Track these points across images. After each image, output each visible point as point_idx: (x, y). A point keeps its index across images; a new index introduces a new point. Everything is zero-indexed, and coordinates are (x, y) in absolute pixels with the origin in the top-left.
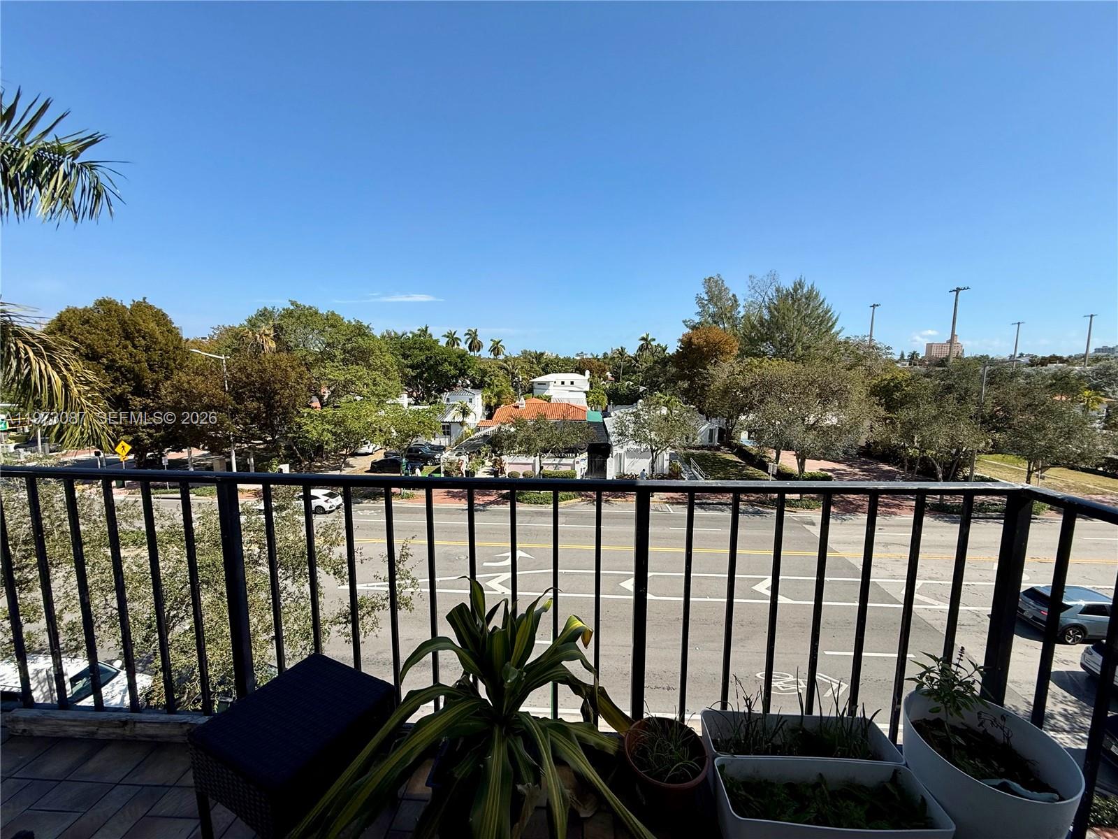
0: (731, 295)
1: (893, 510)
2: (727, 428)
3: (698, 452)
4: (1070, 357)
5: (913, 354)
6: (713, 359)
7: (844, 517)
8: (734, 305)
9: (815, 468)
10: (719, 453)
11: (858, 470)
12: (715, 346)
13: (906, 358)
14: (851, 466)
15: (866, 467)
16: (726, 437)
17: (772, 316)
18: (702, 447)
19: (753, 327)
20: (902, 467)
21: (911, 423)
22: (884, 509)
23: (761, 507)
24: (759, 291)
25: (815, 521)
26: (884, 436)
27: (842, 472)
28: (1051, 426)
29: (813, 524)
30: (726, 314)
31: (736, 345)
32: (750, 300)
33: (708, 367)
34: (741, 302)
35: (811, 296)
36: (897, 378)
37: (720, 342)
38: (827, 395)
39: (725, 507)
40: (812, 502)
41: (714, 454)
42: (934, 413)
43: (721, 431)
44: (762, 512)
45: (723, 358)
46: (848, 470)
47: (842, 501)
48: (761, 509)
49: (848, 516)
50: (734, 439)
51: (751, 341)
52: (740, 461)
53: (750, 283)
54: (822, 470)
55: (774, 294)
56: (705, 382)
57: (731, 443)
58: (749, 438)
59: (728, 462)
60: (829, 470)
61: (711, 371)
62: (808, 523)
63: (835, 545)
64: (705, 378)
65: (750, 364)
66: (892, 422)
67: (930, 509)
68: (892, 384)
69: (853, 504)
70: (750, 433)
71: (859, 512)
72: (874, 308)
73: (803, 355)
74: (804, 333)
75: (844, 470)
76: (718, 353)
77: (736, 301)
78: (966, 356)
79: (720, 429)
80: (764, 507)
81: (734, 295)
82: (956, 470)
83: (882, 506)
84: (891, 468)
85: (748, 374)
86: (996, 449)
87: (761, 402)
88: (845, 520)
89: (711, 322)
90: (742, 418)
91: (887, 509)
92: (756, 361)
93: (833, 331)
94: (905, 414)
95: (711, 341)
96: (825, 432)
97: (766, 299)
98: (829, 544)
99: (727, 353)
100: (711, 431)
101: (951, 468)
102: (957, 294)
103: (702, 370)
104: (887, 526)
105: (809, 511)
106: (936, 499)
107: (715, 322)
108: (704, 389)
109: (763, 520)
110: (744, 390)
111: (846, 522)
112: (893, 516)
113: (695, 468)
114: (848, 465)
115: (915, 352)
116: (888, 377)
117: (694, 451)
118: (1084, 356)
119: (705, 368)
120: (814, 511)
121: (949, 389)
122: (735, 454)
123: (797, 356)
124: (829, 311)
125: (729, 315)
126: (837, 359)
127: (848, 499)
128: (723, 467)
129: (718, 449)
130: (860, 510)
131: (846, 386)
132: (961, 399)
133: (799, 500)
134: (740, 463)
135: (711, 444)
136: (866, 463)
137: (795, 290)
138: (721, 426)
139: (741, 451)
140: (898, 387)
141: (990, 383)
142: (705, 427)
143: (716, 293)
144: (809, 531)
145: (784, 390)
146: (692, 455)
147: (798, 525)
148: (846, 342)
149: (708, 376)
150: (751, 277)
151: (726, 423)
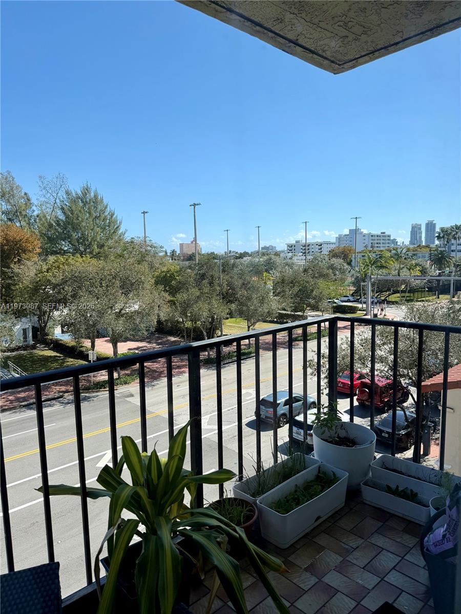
0: (23, 194)
1: (183, 370)
2: (41, 326)
3: (14, 354)
4: (252, 253)
5: (173, 252)
6: (15, 257)
7: (153, 384)
8: (28, 204)
9: (124, 349)
10: (35, 351)
11: (155, 344)
12: (16, 245)
13: (169, 254)
14: (149, 342)
15: (160, 341)
16: (40, 335)
17: (67, 217)
18: (18, 349)
19: (51, 226)
20: (183, 337)
21: (185, 303)
22: (177, 370)
23: (86, 393)
24: (50, 192)
25: (133, 393)
26: (171, 315)
27: (145, 348)
28: (255, 296)
29: (132, 395)
30: (20, 213)
31: (38, 243)
32: (43, 199)
33: (12, 266)
34: (34, 200)
35: (96, 201)
36: (170, 270)
37: (21, 240)
38: (129, 287)
39: (54, 402)
40: (128, 378)
41: (31, 353)
42: (198, 294)
43: (35, 330)
44: (89, 398)
45: (26, 257)
46: (148, 346)
47: (149, 371)
48: (87, 395)
49: (156, 382)
50: (48, 336)
51: (51, 240)
52: (58, 355)
53: (40, 183)
54: (129, 349)
55: (65, 196)
56: (10, 282)
57: (46, 339)
58: (63, 332)
59: (47, 359)
60: (135, 349)
61: (16, 270)
62: (128, 396)
63: (151, 408)
64: (10, 278)
65: (56, 261)
66: (175, 304)
67: (204, 363)
68: (168, 275)
69: (158, 372)
70: (63, 327)
71: (162, 377)
72: (144, 215)
73: (99, 253)
74: (97, 233)
75: (146, 346)
76: (20, 251)
77: (29, 200)
78: (203, 253)
79: (33, 328)
80: (90, 392)
81: (26, 194)
82: (213, 333)
83: (176, 369)
84: (176, 339)
85: (57, 271)
86: (231, 315)
87: (74, 296)
88: (153, 385)
89: (6, 219)
90: (56, 313)
91: (179, 370)
92: (62, 259)
93: (120, 232)
94: (181, 297)
95: (12, 239)
96: (130, 317)
97: (58, 201)
98: (146, 408)
99: (30, 251)
100: (25, 330)
101: (210, 332)
102: (194, 208)
103: (6, 269)
104: (181, 382)
105: (127, 386)
106: (206, 355)
107: (10, 220)
108: (10, 289)
109: (91, 404)
110: (55, 287)
111: (155, 387)
112: (184, 374)
113: (14, 370)
114: (148, 342)
115: (174, 250)
116: (165, 269)
117: (9, 354)
118: (258, 252)
119: (8, 267)
120: (131, 385)
121: (203, 276)
122: (53, 349)
123: (94, 253)
124: (114, 214)
125: (24, 213)
126: (127, 256)
127: (153, 369)
128: (44, 364)
129: (34, 347)
130: (163, 375)
131: (140, 278)
132: (211, 283)
133: (118, 379)
134: (60, 357)
135: (26, 343)
136: (159, 338)
137: (85, 194)
138: (33, 324)
139: (58, 346)
140: (172, 277)
141: (224, 271)
142: (18, 328)
143: (7, 189)
144: (130, 402)
145: (92, 285)
146: (8, 358)
147: (121, 400)
148: (132, 242)
149: (12, 275)
150: (40, 177)
151: (39, 321)
